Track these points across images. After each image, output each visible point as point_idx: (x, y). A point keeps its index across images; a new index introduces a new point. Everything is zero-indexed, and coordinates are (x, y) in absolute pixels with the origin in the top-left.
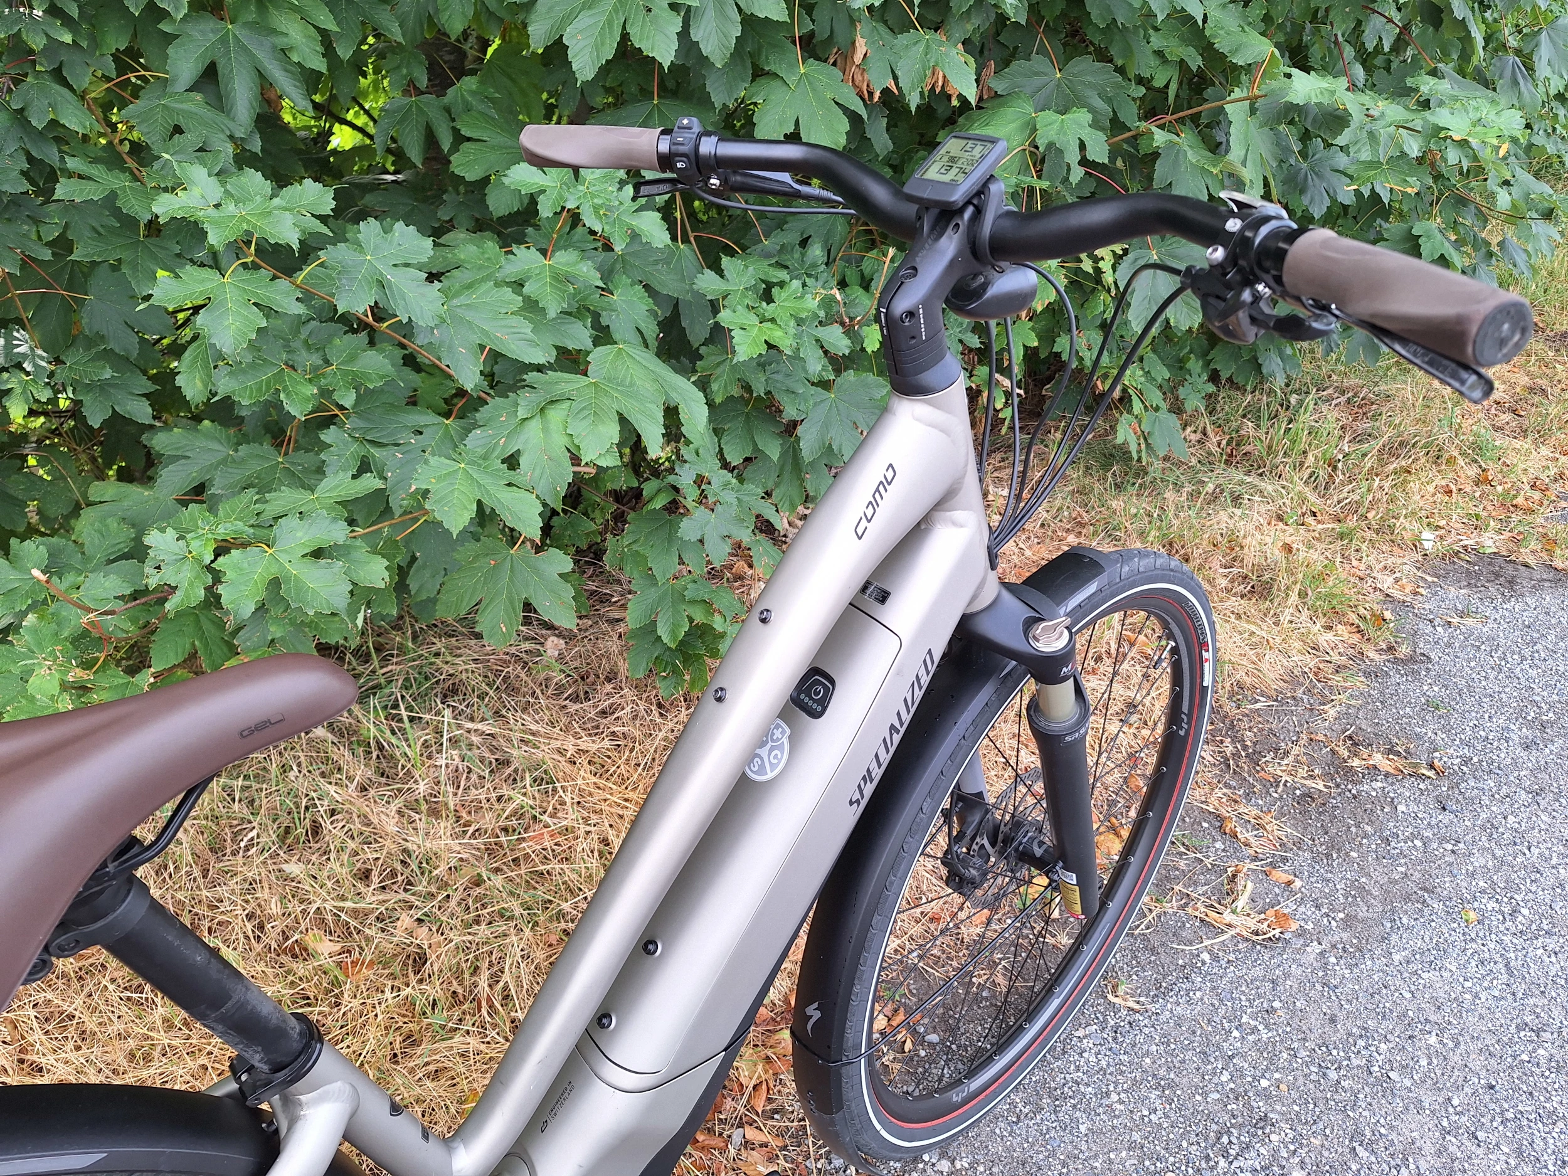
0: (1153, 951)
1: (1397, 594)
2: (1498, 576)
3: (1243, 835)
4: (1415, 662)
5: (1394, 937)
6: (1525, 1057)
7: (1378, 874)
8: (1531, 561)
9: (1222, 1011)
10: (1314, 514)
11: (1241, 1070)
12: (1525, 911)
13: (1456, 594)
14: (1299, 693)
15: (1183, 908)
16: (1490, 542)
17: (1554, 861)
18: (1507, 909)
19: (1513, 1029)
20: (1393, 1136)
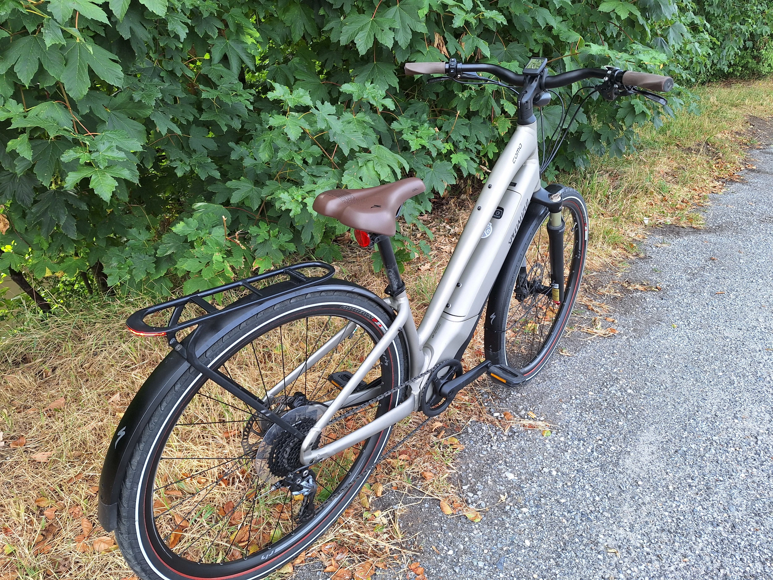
0: (572, 341)
1: (637, 238)
2: (673, 231)
3: (595, 309)
4: (646, 259)
5: (650, 333)
6: (696, 358)
7: (643, 317)
8: (684, 225)
9: (598, 355)
10: (603, 214)
11: (607, 368)
12: (692, 323)
13: (659, 237)
14: (607, 270)
15: (580, 330)
16: (669, 220)
17: (701, 310)
18: (686, 324)
19: (691, 352)
20: (658, 380)
